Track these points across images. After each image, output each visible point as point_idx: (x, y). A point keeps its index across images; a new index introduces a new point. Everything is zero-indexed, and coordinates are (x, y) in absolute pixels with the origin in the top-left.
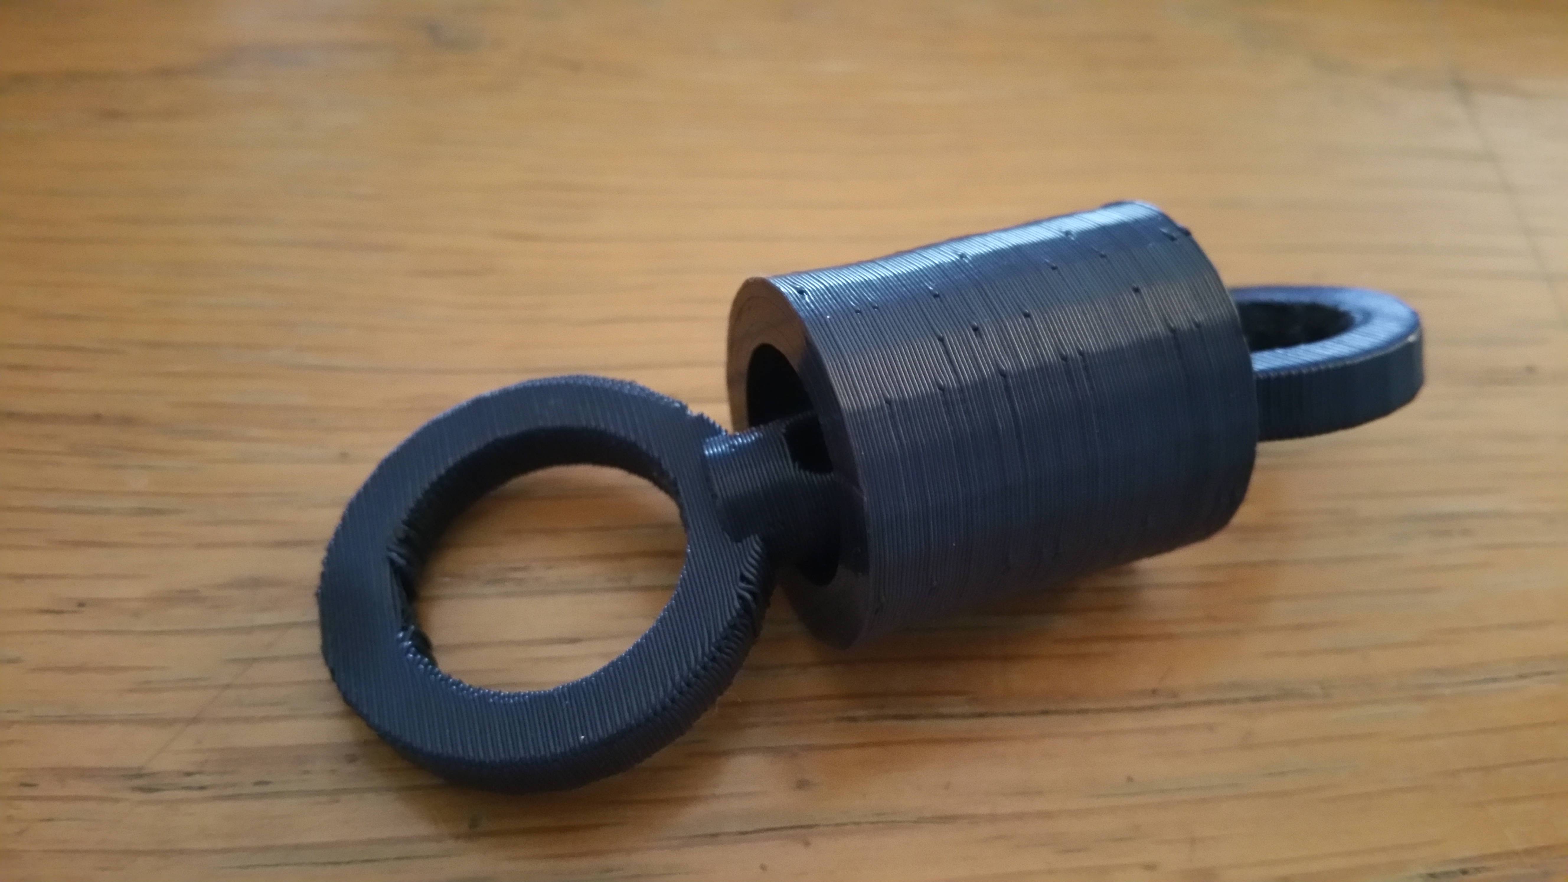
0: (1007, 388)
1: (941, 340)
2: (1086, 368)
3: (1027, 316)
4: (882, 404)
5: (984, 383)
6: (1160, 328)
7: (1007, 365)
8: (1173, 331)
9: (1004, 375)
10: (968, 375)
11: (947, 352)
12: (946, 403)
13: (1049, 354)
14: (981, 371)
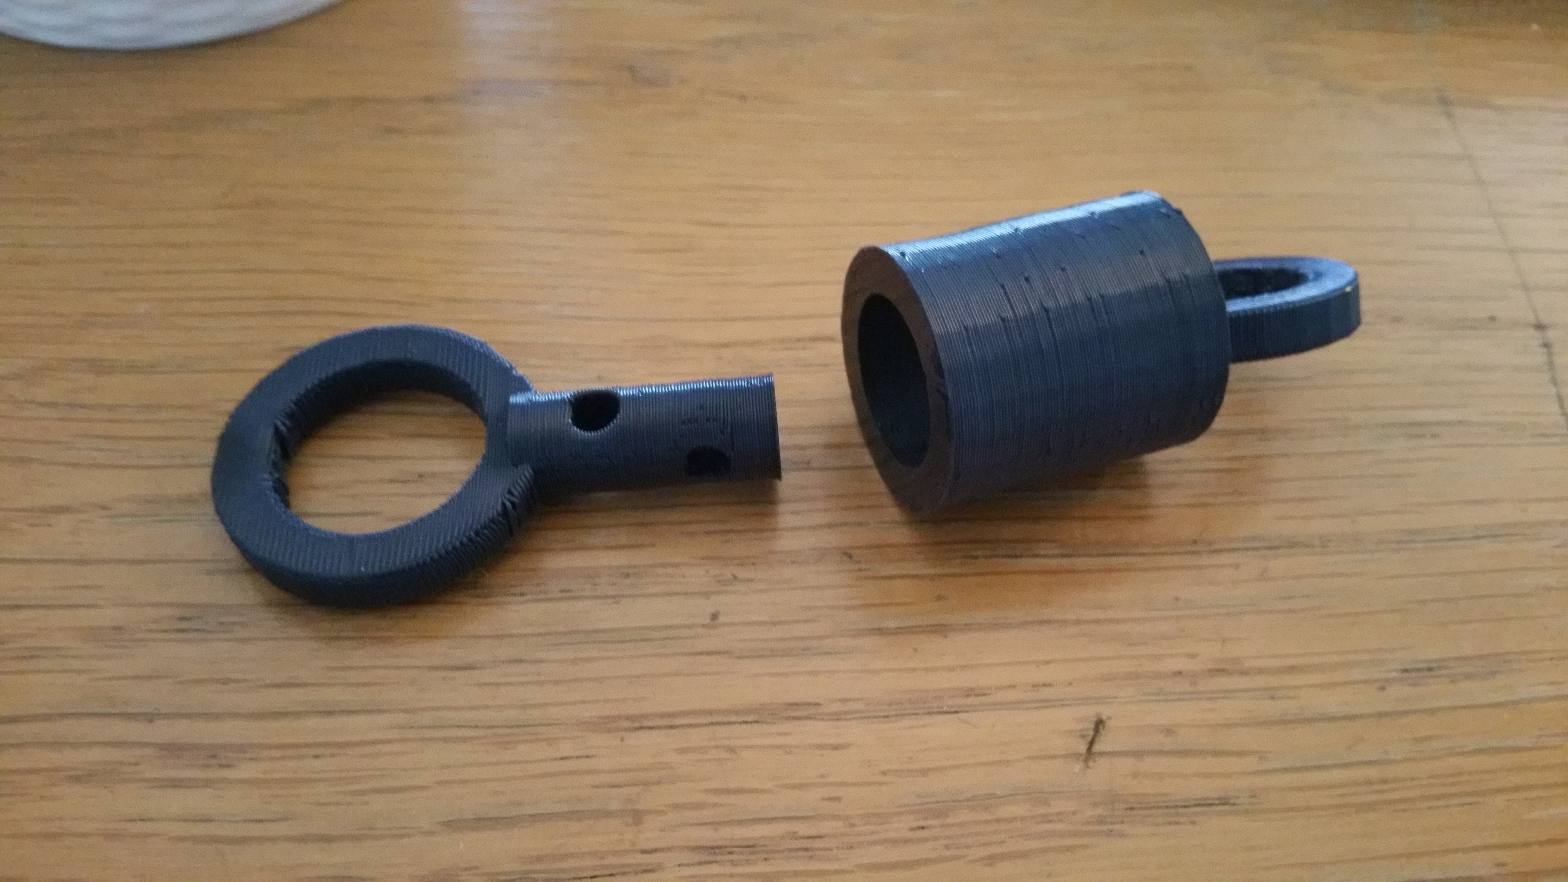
0: (1049, 319)
1: (1003, 286)
2: (1105, 306)
3: (1063, 270)
4: (961, 331)
5: (1033, 316)
6: (1159, 280)
7: (1050, 304)
8: (1168, 281)
9: (1047, 310)
10: (1021, 310)
11: (1006, 293)
12: (1006, 330)
13: (1079, 297)
14: (1031, 309)
